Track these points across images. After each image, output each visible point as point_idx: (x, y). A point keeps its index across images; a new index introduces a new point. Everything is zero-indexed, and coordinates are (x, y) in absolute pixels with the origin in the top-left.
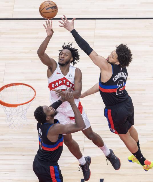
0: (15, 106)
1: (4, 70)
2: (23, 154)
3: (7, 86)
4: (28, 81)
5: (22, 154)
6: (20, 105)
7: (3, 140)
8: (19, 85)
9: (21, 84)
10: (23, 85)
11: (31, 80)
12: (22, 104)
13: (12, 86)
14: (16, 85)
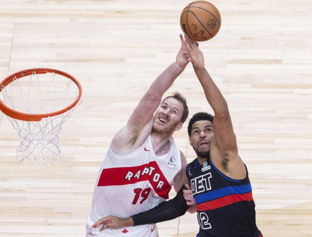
0: (37, 118)
1: (12, 39)
2: (50, 221)
3: (19, 75)
4: (62, 64)
5: (47, 222)
6: (46, 116)
7: (7, 190)
8: (45, 73)
9: (51, 71)
10: (53, 73)
11: (69, 61)
12: (51, 115)
13: (31, 74)
14: (37, 73)
